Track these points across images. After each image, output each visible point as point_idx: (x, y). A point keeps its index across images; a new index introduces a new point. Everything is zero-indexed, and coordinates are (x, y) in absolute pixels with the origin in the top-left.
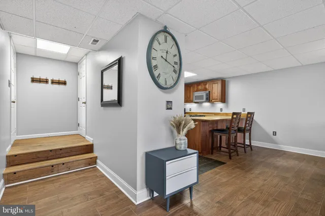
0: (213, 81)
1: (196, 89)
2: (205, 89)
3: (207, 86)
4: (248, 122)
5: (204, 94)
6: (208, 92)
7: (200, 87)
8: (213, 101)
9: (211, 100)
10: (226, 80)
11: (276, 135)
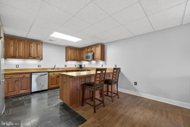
0: (96, 45)
1: (86, 51)
2: (92, 51)
3: (93, 49)
4: (114, 76)
5: (90, 54)
6: (93, 53)
7: (89, 50)
8: (96, 59)
9: (95, 59)
10: (105, 45)
11: (136, 85)
